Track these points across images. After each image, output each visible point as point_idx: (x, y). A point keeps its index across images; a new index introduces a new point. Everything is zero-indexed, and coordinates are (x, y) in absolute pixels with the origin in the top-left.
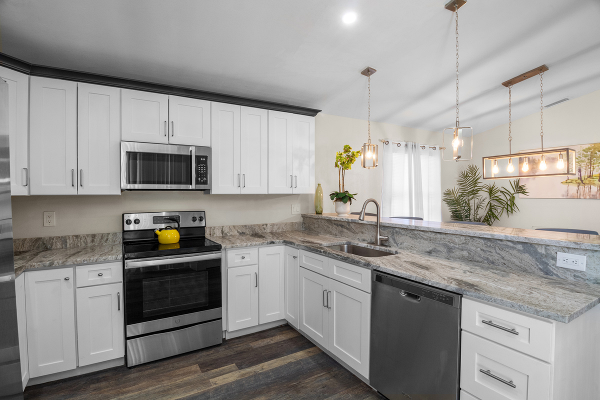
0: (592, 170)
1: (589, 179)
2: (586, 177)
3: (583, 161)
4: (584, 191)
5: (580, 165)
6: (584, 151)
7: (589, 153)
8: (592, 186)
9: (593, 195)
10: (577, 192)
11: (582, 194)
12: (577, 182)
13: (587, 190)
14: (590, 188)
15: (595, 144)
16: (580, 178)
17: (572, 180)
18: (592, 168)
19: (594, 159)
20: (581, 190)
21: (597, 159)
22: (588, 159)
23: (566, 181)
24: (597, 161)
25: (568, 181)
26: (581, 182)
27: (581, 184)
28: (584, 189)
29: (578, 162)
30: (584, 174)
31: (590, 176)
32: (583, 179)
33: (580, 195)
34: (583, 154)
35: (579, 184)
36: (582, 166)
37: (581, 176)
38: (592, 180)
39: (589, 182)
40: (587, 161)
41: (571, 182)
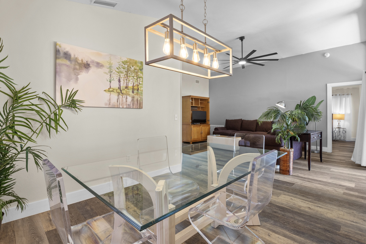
0: (128, 82)
1: (126, 90)
2: (124, 88)
3: (122, 73)
4: (122, 101)
5: (120, 76)
6: (123, 62)
7: (126, 66)
8: (128, 97)
9: (128, 105)
10: (117, 102)
11: (121, 103)
12: (118, 91)
13: (124, 99)
14: (127, 98)
15: (130, 59)
16: (120, 88)
17: (114, 89)
18: (128, 80)
19: (130, 72)
20: (120, 99)
21: (131, 73)
22: (126, 71)
23: (109, 89)
24: (131, 75)
25: (111, 90)
26: (120, 92)
27: (120, 94)
28: (122, 98)
29: (118, 72)
30: (123, 85)
31: (127, 87)
32: (122, 89)
33: (119, 104)
34: (122, 65)
35: (119, 93)
36: (121, 76)
37: (120, 86)
38: (128, 91)
39: (126, 92)
40: (125, 73)
41: (113, 91)
